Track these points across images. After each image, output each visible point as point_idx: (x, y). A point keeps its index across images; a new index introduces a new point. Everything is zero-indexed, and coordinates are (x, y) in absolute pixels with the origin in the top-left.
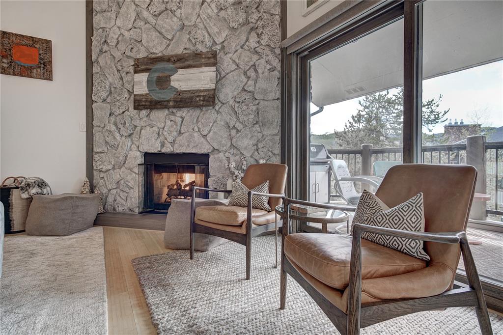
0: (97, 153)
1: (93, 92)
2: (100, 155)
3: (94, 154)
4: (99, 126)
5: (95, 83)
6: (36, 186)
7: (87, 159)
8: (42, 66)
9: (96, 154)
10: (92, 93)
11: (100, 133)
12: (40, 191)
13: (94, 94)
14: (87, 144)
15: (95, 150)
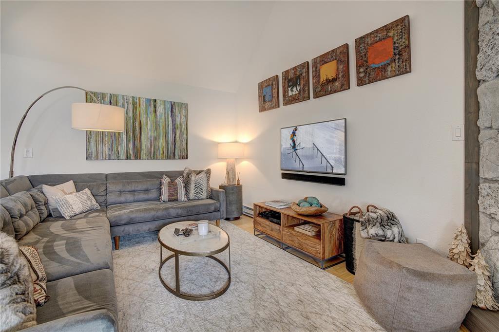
0: (486, 180)
1: (478, 63)
2: (492, 185)
3: (481, 181)
4: (491, 128)
5: (483, 45)
6: (378, 224)
7: (466, 190)
8: (397, 56)
9: (485, 182)
10: (476, 67)
11: (493, 142)
12: (381, 232)
13: (479, 67)
14: (465, 162)
15: (481, 175)
